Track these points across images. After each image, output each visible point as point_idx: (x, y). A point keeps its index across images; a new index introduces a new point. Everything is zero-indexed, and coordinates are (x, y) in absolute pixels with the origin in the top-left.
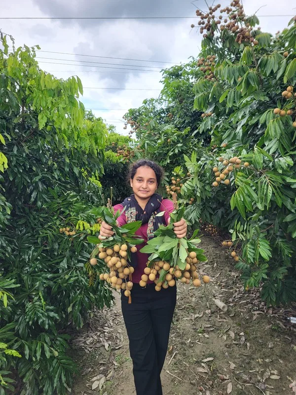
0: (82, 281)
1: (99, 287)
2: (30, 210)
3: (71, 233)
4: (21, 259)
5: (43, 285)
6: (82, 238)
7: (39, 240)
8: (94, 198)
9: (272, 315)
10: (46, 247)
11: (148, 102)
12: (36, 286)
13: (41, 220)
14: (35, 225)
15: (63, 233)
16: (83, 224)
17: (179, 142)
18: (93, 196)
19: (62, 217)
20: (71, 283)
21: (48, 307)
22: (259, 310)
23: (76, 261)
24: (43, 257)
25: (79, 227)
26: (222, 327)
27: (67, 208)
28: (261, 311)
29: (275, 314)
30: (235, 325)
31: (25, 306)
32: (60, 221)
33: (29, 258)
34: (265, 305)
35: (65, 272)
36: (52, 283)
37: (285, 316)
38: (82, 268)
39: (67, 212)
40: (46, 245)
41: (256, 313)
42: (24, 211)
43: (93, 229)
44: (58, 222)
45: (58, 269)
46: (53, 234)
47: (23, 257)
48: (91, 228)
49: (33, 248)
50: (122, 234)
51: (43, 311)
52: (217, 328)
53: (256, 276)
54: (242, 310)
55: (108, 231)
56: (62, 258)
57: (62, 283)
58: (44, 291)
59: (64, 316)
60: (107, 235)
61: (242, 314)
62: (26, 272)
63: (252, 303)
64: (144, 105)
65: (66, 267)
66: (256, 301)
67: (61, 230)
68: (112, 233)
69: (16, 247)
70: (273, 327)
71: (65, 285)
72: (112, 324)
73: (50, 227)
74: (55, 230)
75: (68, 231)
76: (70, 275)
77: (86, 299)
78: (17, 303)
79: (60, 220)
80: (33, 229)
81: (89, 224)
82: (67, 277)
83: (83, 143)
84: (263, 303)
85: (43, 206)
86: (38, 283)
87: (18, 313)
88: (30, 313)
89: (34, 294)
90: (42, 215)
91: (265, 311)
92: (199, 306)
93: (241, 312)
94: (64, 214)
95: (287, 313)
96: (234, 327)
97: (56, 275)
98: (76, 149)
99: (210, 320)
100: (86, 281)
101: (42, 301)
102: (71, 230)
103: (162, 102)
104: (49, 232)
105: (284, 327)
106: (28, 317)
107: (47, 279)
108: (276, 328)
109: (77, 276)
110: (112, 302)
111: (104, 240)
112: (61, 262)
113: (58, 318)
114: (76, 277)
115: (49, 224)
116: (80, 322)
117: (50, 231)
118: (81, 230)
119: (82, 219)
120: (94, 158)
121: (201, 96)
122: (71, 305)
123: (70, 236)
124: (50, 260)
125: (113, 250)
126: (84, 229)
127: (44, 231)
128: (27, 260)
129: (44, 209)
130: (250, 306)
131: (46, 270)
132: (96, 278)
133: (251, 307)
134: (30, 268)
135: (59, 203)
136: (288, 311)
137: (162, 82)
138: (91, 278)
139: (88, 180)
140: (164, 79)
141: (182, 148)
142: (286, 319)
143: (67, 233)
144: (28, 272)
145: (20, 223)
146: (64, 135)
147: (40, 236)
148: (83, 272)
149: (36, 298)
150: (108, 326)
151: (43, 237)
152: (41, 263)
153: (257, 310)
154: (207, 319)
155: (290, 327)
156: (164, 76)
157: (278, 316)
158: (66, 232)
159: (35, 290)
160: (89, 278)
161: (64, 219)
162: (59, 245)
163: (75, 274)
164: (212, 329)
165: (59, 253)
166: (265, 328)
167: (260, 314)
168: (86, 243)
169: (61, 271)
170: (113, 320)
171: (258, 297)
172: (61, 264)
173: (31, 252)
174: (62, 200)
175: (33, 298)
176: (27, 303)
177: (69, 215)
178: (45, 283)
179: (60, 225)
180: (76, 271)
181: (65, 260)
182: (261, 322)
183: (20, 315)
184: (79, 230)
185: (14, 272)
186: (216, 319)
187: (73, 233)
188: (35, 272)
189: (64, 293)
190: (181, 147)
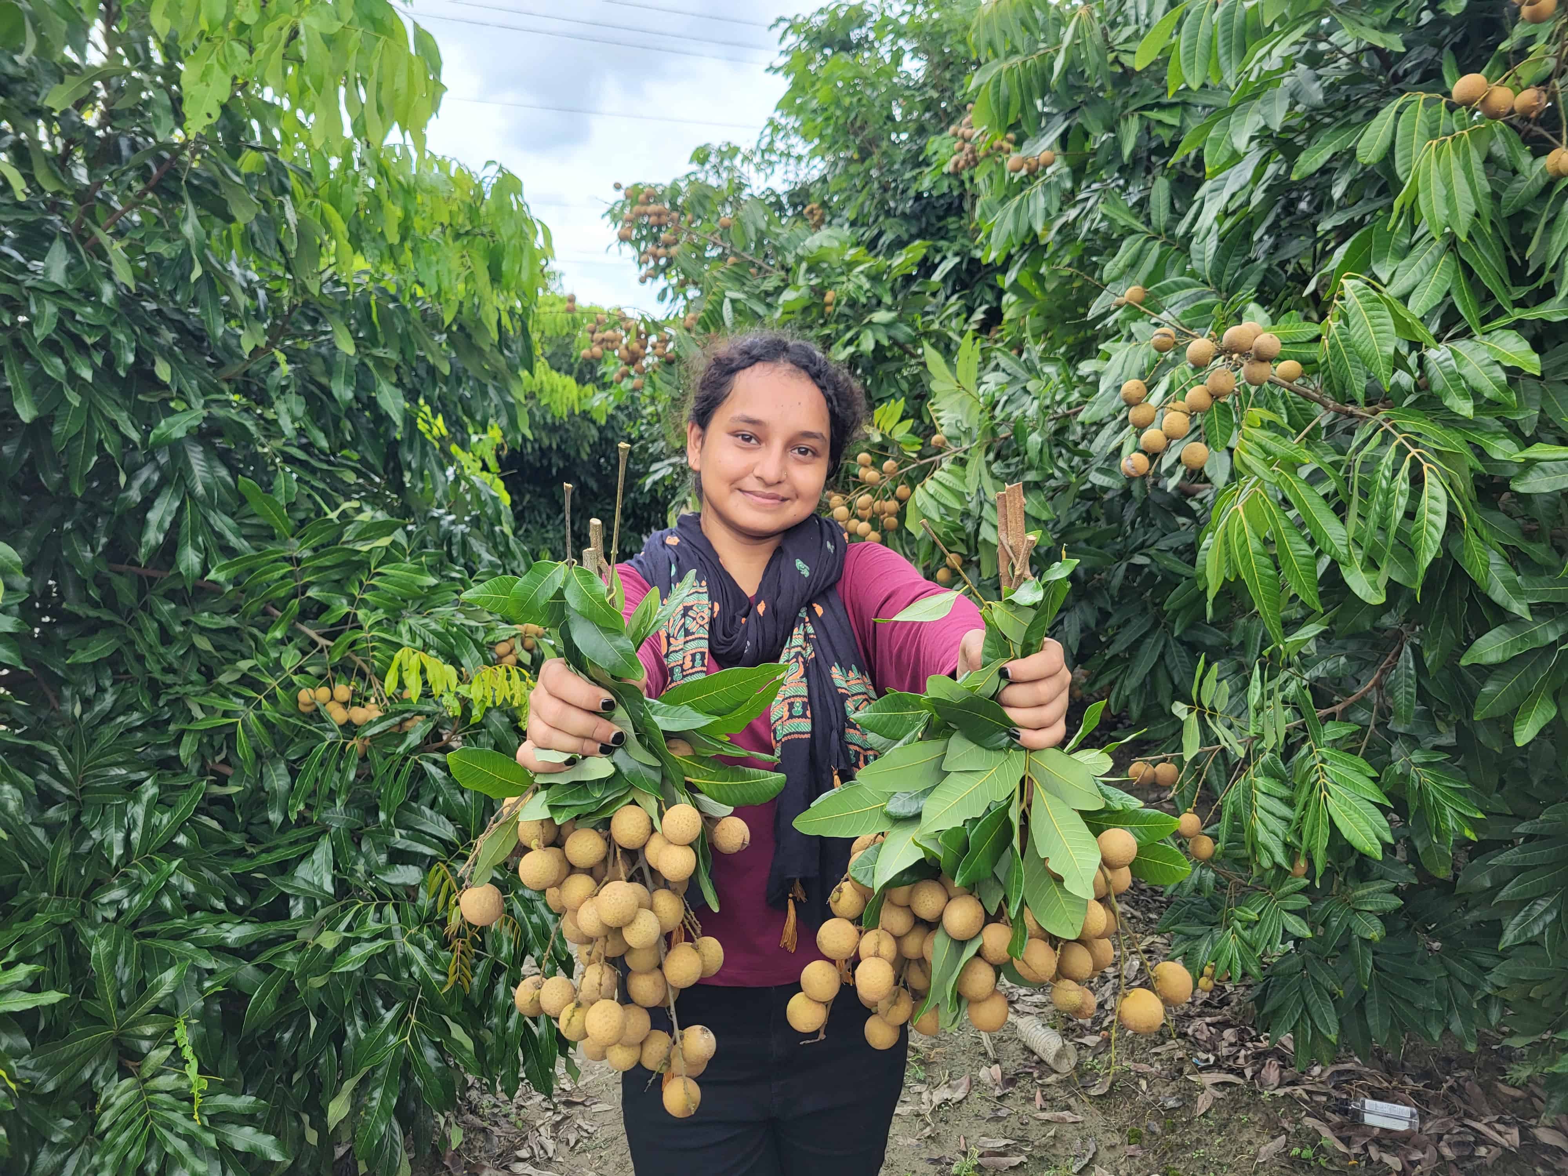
0: (407, 961)
1: (500, 989)
2: (141, 593)
3: (358, 715)
4: (86, 846)
5: (200, 982)
6: (414, 739)
7: (186, 751)
8: (479, 547)
9: (1280, 1092)
10: (222, 781)
11: (713, 159)
12: (160, 994)
13: (203, 643)
14: (169, 670)
15: (316, 715)
16: (423, 671)
17: (879, 303)
18: (472, 541)
19: (313, 634)
20: (350, 974)
21: (223, 1100)
22: (1217, 1066)
23: (383, 858)
24: (205, 838)
25: (401, 685)
26: (1061, 1151)
27: (339, 586)
28: (1230, 1071)
29: (1293, 1083)
30: (1116, 1139)
31: (95, 1097)
32: (304, 653)
33: (127, 841)
34: (1241, 1043)
35: (321, 912)
36: (247, 971)
37: (1335, 1093)
38: (411, 892)
39: (342, 607)
40: (228, 770)
41: (1208, 1079)
42: (109, 600)
43: (475, 692)
44: (290, 658)
45: (284, 898)
46: (261, 718)
47: (96, 834)
48: (463, 690)
49: (150, 790)
50: (669, 736)
51: (192, 1126)
52: (1037, 1154)
53: (1250, 925)
54: (1144, 1067)
55: (580, 721)
56: (309, 839)
57: (304, 975)
58: (204, 1015)
59: (312, 1137)
60: (571, 743)
61: (1143, 1084)
62: (111, 914)
63: (1183, 1035)
64: (695, 167)
65: (329, 888)
66: (1198, 1022)
67: (305, 696)
68: (607, 730)
69: (58, 786)
70: (1296, 1151)
71: (317, 982)
72: (550, 1145)
73: (246, 680)
74: (272, 698)
75: (345, 704)
76: (349, 928)
77: (430, 1054)
78: (50, 1087)
79: (304, 645)
80: (155, 688)
81: (450, 670)
82: (329, 941)
83: (429, 265)
84: (1229, 1034)
85: (212, 575)
86: (169, 976)
87: (56, 1139)
88: (122, 1139)
89: (149, 1030)
90: (205, 619)
91: (1248, 1073)
92: (948, 1049)
93: (1143, 1076)
94: (323, 618)
95: (1342, 1079)
96: (1112, 1147)
97: (272, 929)
98: (395, 299)
99: (1003, 1113)
100: (432, 959)
101: (192, 1069)
102: (358, 700)
103: (770, 163)
104: (237, 704)
105: (1342, 1148)
106: (110, 1158)
107: (220, 949)
108: (1308, 1153)
109: (386, 934)
110: (561, 1061)
111: (553, 769)
112: (302, 858)
113: (276, 1156)
114: (381, 942)
115: (244, 665)
116: (392, 1158)
117: (248, 700)
118: (409, 701)
119: (419, 643)
120: (480, 351)
121: (1011, 69)
122: (349, 1085)
123: (350, 729)
124: (240, 852)
125: (609, 840)
126: (427, 694)
127: (214, 700)
128: (118, 851)
129: (215, 588)
130: (1174, 1047)
131: (221, 905)
132: (482, 946)
133: (1180, 1054)
134: (131, 894)
135: (299, 561)
136: (1348, 1071)
137: (777, 70)
138: (457, 944)
139: (451, 460)
140: (783, 60)
141: (893, 332)
142: (1342, 1108)
143: (338, 715)
144: (120, 913)
145: (82, 657)
146: (329, 209)
147: (193, 726)
148: (419, 911)
149: (159, 1056)
150: (533, 1156)
151: (211, 733)
152: (190, 869)
153: (1208, 1068)
154: (986, 1110)
155: (1365, 1147)
156: (785, 46)
157: (1308, 1092)
158: (331, 706)
159: (156, 1009)
160: (445, 943)
161: (323, 642)
162: (293, 773)
163: (372, 925)
164: (1015, 1160)
165: (293, 817)
166: (1256, 1156)
167: (1225, 1084)
168: (435, 763)
169: (298, 909)
170: (556, 1126)
171: (1206, 1004)
172: (303, 871)
173: (138, 811)
174: (313, 542)
175: (143, 1056)
176: (108, 1079)
177: (349, 621)
178: (211, 972)
179: (300, 670)
180: (379, 909)
181: (323, 852)
182: (1234, 1126)
183: (68, 1147)
184: (398, 697)
185: (40, 920)
186: (1029, 1108)
187: (370, 712)
188: (158, 914)
189: (314, 1023)
190: (888, 325)
